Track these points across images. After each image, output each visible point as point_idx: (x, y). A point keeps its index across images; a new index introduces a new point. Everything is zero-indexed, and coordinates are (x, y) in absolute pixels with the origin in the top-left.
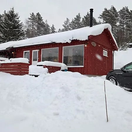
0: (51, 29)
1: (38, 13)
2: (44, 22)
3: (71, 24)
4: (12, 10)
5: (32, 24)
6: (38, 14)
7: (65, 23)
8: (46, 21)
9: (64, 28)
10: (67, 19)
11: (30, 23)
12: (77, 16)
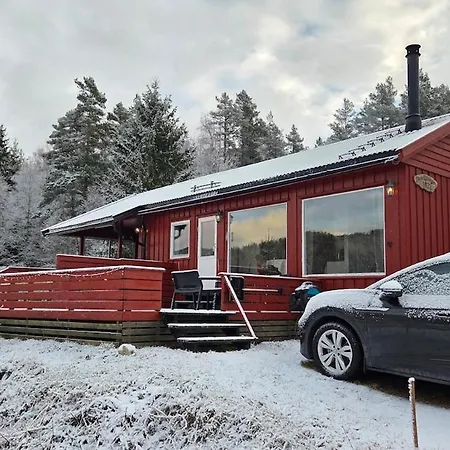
0: (287, 141)
1: (243, 92)
2: (264, 120)
3: (360, 117)
4: (153, 90)
5: (223, 130)
6: (243, 97)
7: (338, 118)
8: (271, 116)
9: (332, 133)
10: (346, 102)
11: (217, 129)
12: (380, 88)
